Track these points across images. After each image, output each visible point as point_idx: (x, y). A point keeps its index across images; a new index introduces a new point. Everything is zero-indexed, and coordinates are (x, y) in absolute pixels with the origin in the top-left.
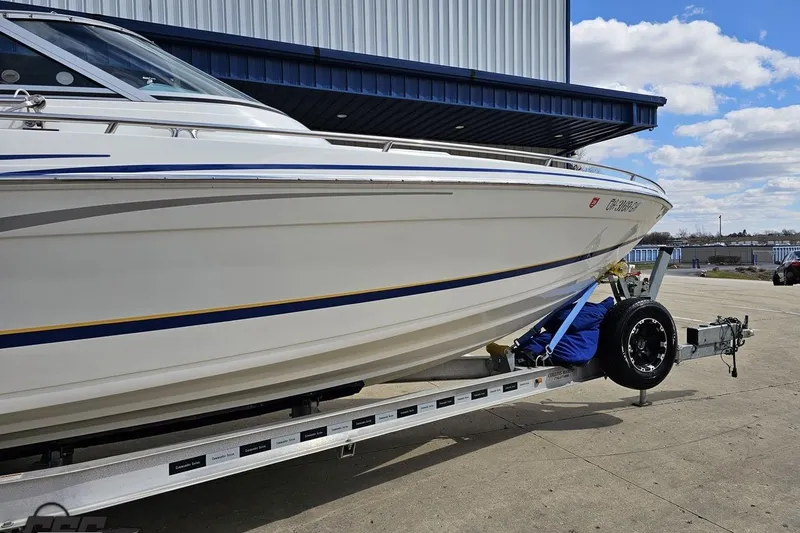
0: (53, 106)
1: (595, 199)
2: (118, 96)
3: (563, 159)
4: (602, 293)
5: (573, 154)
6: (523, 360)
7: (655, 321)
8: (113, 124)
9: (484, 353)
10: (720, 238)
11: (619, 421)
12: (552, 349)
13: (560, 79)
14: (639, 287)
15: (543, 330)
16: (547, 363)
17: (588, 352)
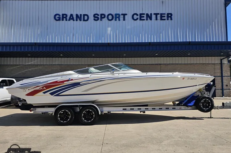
2: (119, 71)
12: (184, 103)
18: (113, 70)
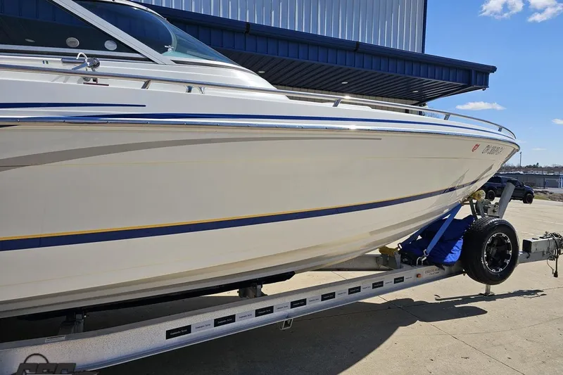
0: (105, 66)
1: (477, 145)
2: (149, 60)
3: (417, 108)
4: (464, 212)
5: (424, 105)
6: (406, 260)
7: (504, 235)
8: (147, 81)
9: (377, 252)
10: (520, 168)
11: (483, 312)
12: (428, 253)
13: (417, 50)
14: (492, 208)
15: (420, 237)
16: (426, 264)
17: (454, 256)
18: (95, 39)
